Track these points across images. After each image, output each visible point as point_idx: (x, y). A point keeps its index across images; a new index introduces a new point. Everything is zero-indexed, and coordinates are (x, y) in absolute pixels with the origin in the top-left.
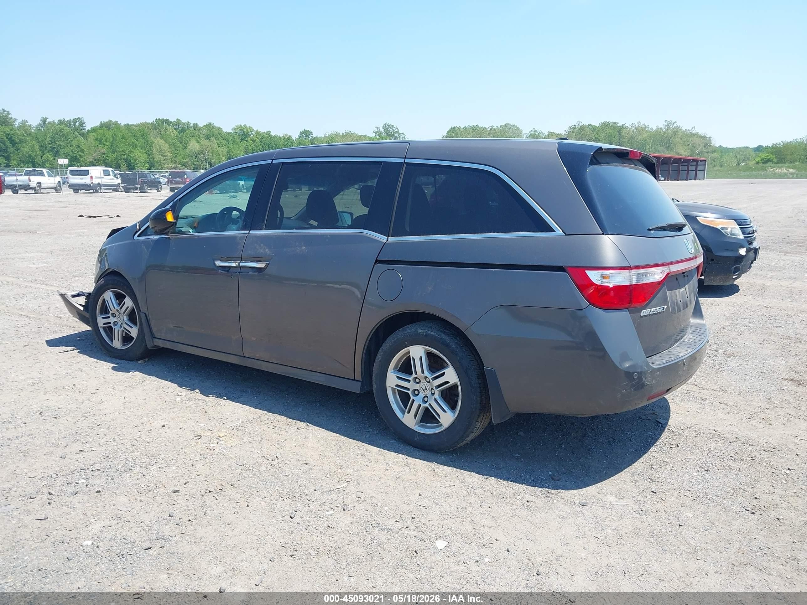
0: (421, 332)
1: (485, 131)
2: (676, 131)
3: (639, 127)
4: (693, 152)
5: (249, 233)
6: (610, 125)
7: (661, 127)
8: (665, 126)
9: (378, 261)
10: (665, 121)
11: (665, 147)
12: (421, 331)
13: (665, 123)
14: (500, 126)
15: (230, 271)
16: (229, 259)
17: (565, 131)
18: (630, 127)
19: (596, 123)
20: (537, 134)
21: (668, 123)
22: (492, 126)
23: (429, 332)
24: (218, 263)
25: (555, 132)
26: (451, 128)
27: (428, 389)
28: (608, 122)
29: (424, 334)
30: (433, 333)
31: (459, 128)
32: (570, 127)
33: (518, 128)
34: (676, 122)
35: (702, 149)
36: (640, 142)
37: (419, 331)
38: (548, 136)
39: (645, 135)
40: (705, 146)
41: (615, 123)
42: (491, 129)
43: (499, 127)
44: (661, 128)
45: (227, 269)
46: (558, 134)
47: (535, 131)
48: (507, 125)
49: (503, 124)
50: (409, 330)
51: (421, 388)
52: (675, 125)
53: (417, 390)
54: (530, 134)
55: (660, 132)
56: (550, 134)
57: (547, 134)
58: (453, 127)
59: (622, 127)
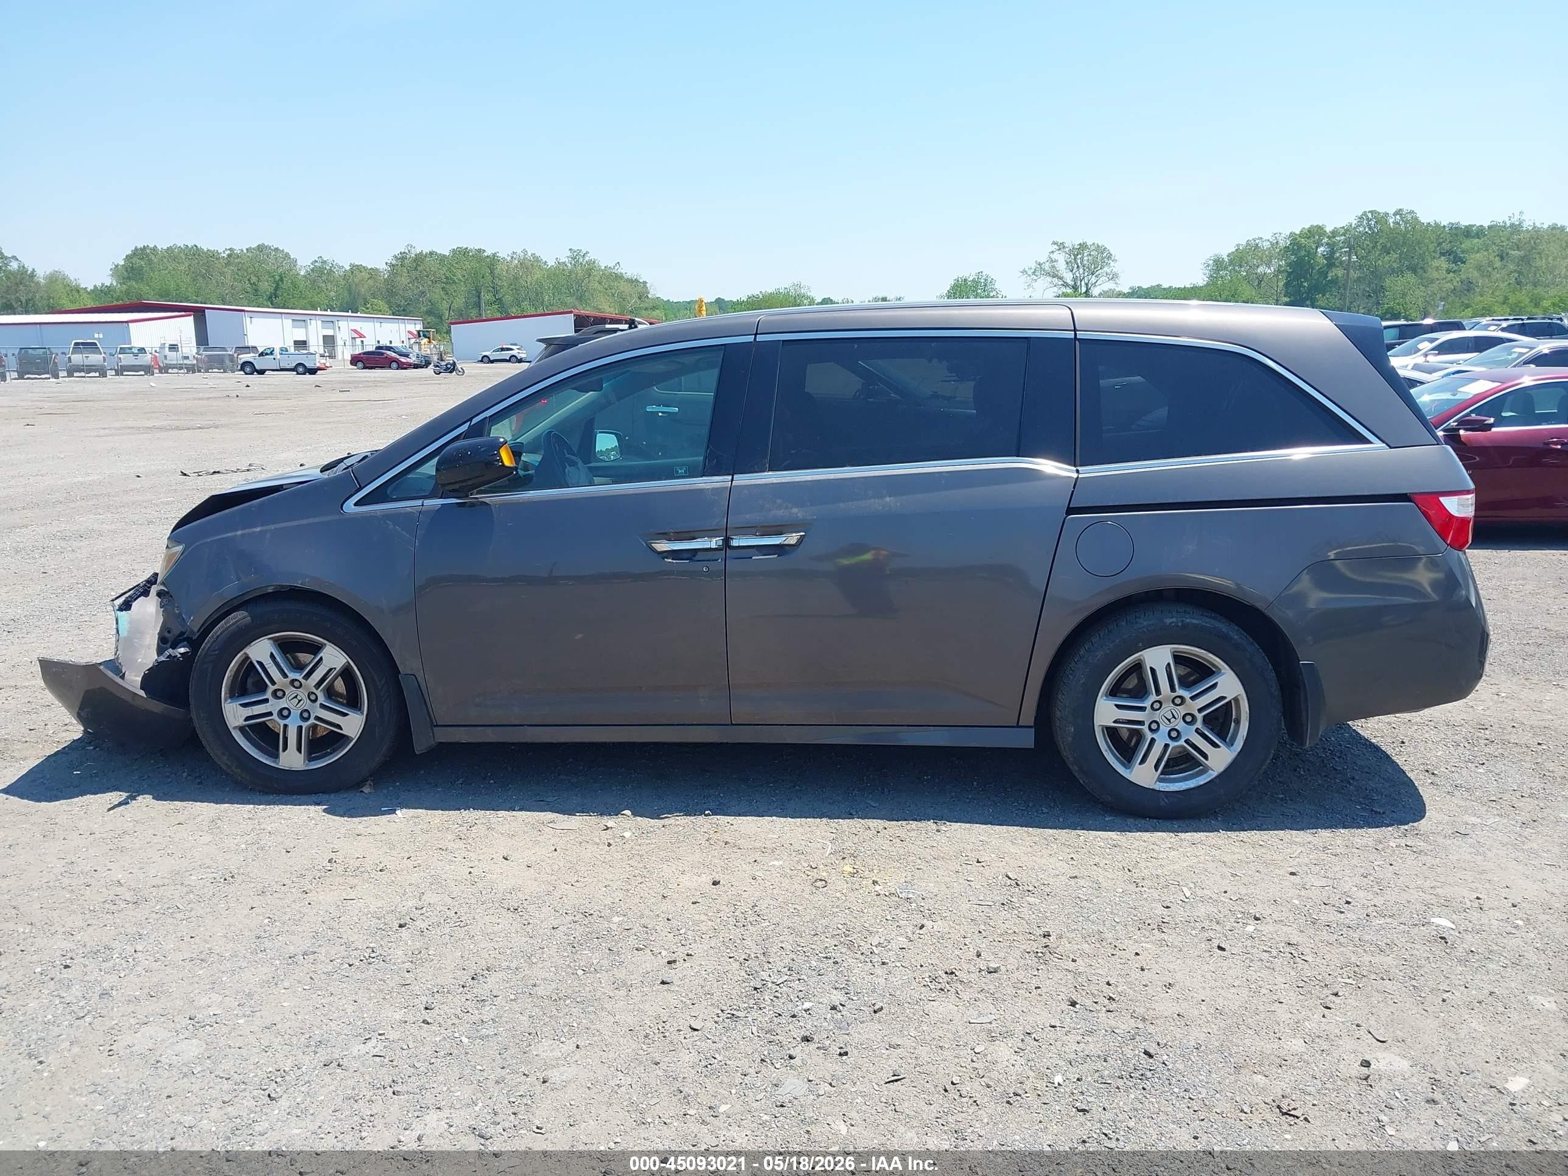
0: (1172, 622)
1: (217, 259)
2: (590, 269)
3: (525, 259)
4: (623, 308)
5: (732, 480)
6: (471, 254)
7: (564, 261)
8: (570, 259)
9: (1070, 511)
10: (570, 249)
11: (575, 297)
12: (1172, 620)
13: (569, 254)
14: (247, 249)
15: (697, 558)
16: (692, 535)
17: (386, 263)
18: (509, 259)
19: (445, 249)
20: (328, 268)
21: (575, 254)
22: (231, 249)
23: (1188, 620)
24: (662, 546)
25: (363, 265)
26: (136, 249)
27: (1177, 717)
28: (467, 248)
29: (1180, 624)
30: (1194, 621)
31: (155, 248)
32: (395, 257)
33: (287, 255)
34: (587, 253)
35: (636, 302)
36: (530, 287)
37: (1168, 621)
38: (352, 272)
39: (538, 275)
40: (640, 298)
41: (479, 251)
42: (229, 256)
43: (245, 251)
44: (564, 263)
45: (689, 555)
46: (371, 269)
47: (324, 262)
48: (261, 248)
49: (254, 246)
50: (1146, 621)
51: (1163, 717)
52: (587, 259)
53: (1156, 722)
54: (312, 266)
55: (563, 270)
56: (355, 268)
57: (348, 268)
58: (139, 247)
59: (493, 260)
